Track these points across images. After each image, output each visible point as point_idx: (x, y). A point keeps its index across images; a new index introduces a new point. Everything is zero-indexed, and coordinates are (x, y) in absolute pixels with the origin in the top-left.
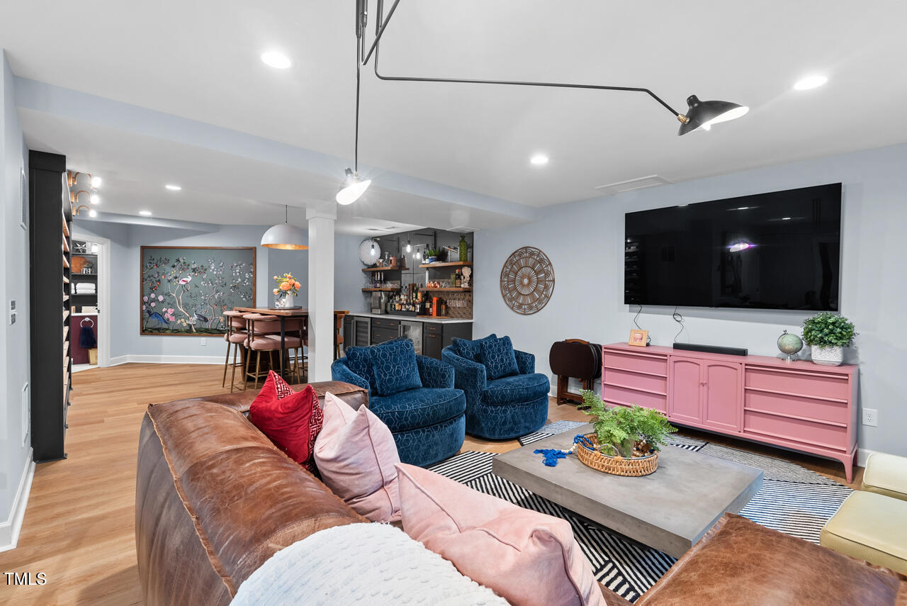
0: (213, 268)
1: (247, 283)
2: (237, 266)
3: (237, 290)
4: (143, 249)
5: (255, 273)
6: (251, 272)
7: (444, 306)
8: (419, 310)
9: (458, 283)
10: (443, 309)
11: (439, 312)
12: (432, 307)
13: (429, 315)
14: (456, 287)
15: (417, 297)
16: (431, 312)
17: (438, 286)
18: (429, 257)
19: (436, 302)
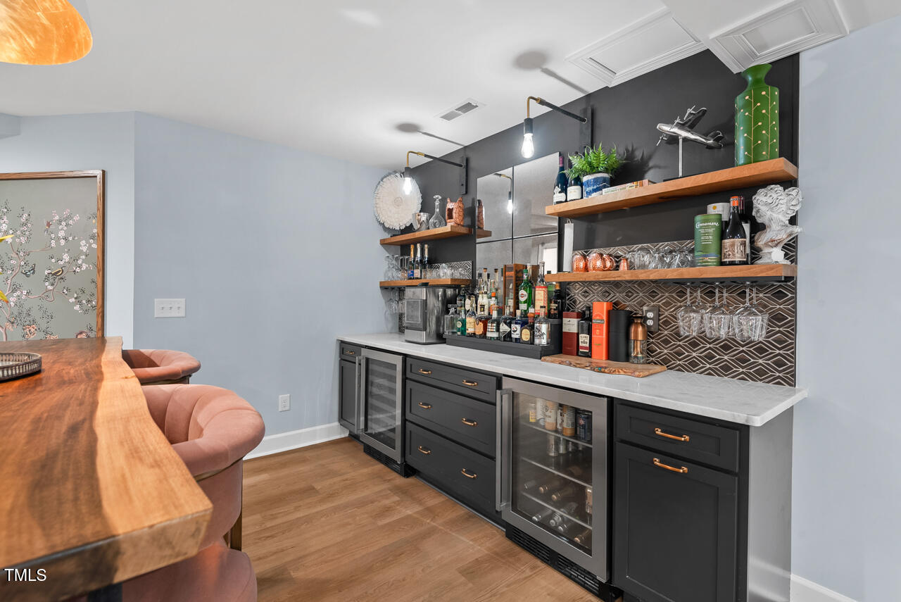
1: (84, 267)
2: (60, 222)
3: (60, 285)
5: (102, 240)
6: (92, 237)
7: (640, 329)
8: (544, 341)
9: (736, 248)
10: (636, 340)
11: (619, 352)
12: (590, 332)
13: (577, 355)
14: (722, 264)
15: (531, 302)
16: (585, 348)
17: (623, 265)
18: (585, 179)
19: (605, 317)
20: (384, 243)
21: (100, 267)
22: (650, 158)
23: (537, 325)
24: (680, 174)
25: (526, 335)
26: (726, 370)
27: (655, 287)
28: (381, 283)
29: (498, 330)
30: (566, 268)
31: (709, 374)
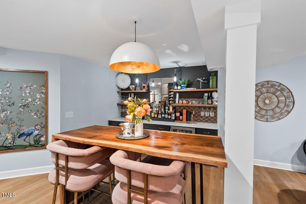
1: (38, 103)
2: (27, 87)
3: (27, 109)
5: (46, 94)
6: (42, 93)
7: (192, 115)
8: (174, 118)
9: (210, 101)
10: (192, 117)
11: (188, 119)
12: (182, 116)
13: (180, 120)
14: (208, 104)
15: (169, 109)
16: (182, 119)
17: (190, 103)
18: (182, 85)
19: (186, 113)
20: (118, 92)
21: (46, 103)
22: (193, 82)
23: (172, 115)
24: (201, 88)
25: (169, 117)
26: (207, 121)
27: (194, 107)
28: (117, 103)
29: (161, 116)
30: (177, 102)
31: (209, 123)
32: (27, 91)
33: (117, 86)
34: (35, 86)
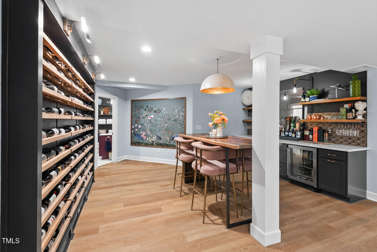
0: (164, 110)
1: (181, 118)
2: (176, 109)
3: (176, 122)
4: (132, 101)
5: (185, 112)
6: (183, 112)
7: (327, 134)
8: (299, 137)
9: (350, 115)
10: (326, 136)
11: (321, 139)
12: (312, 135)
13: (309, 140)
14: (347, 119)
15: (295, 127)
16: (311, 139)
17: (322, 118)
18: (310, 96)
19: (317, 131)
20: (244, 109)
21: (185, 119)
22: (329, 91)
23: (297, 133)
24: (337, 98)
25: (294, 135)
27: (331, 124)
28: (243, 120)
29: (285, 134)
30: (305, 118)
32: (176, 111)
33: (243, 103)
34: (180, 108)
